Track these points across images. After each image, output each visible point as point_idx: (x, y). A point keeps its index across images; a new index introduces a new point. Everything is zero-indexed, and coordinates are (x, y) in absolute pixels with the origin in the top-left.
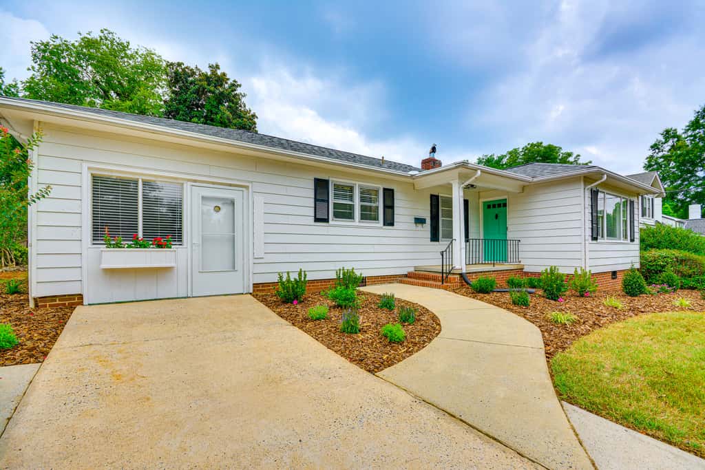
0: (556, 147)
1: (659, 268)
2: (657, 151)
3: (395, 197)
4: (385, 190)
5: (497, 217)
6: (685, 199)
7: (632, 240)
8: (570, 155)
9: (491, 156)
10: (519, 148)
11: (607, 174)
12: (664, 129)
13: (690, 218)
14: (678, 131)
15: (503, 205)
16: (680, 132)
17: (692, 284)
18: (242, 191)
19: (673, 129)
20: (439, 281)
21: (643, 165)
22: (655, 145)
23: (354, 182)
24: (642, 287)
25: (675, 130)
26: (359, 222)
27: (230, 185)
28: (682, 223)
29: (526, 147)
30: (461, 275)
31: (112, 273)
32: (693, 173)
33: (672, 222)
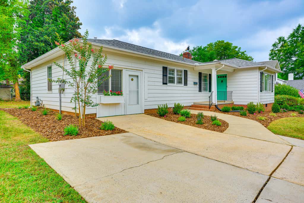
0: (230, 43)
1: (281, 103)
2: (275, 47)
3: (188, 73)
4: (184, 70)
5: (222, 81)
6: (287, 70)
7: (272, 92)
8: (236, 47)
9: (200, 47)
10: (213, 43)
11: (267, 67)
12: (279, 37)
13: (289, 80)
14: (285, 38)
15: (225, 76)
16: (286, 39)
17: (293, 109)
18: (141, 72)
19: (283, 37)
20: (208, 108)
21: (269, 54)
22: (275, 44)
23: (174, 68)
24: (279, 109)
25: (284, 37)
26: (176, 84)
27: (137, 70)
28: (286, 82)
29: (216, 42)
30: (215, 105)
32: (290, 58)
33: (281, 82)
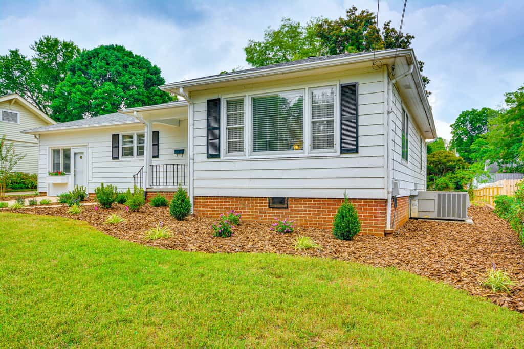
3: (160, 137)
11: (181, 87)
26: (137, 157)
27: (83, 146)
31: (55, 185)
